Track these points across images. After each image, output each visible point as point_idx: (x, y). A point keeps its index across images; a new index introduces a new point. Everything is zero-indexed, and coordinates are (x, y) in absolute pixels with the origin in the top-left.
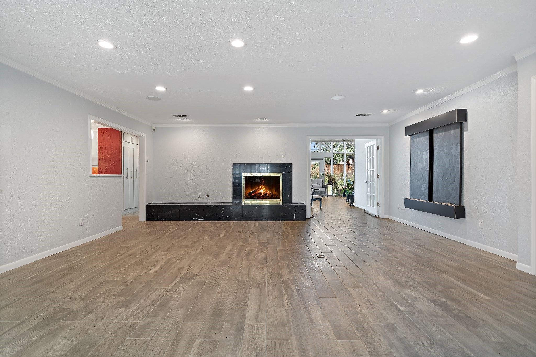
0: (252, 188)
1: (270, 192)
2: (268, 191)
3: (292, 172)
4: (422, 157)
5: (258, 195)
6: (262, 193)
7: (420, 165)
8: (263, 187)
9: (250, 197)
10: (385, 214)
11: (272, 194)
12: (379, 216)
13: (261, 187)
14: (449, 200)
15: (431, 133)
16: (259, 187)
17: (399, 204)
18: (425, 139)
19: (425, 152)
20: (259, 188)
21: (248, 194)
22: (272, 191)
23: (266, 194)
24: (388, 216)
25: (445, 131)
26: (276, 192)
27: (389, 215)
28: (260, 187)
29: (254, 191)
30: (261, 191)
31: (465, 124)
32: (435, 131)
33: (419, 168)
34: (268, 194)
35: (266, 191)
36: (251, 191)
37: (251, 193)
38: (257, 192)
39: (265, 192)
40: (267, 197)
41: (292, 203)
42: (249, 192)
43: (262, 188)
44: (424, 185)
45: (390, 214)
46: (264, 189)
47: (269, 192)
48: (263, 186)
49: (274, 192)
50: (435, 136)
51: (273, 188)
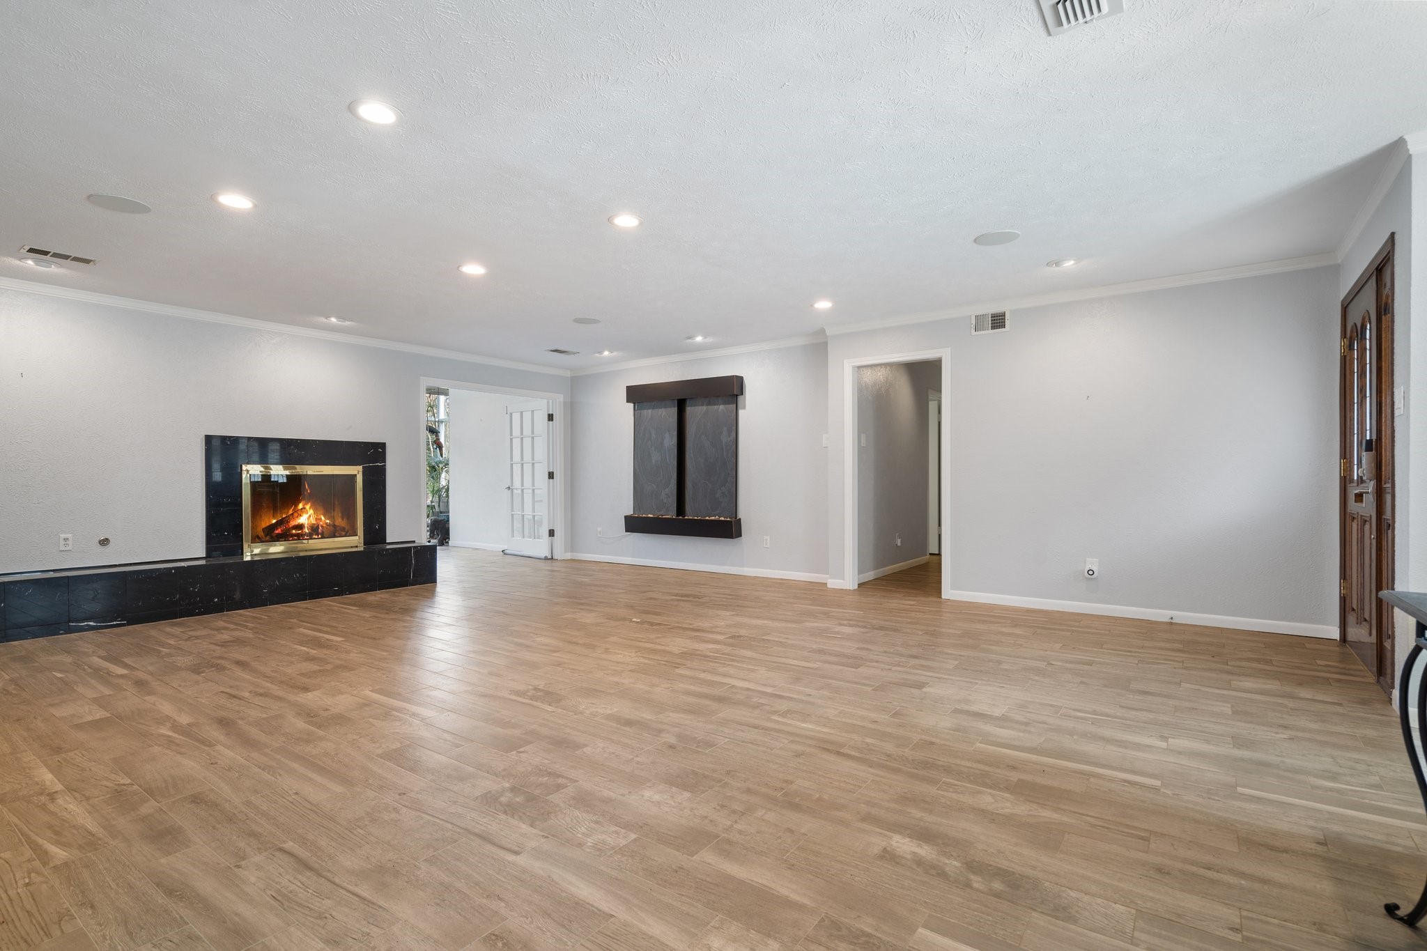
0: (275, 510)
1: (328, 521)
2: (323, 518)
3: (385, 465)
4: (662, 443)
5: (294, 531)
6: (306, 526)
7: (656, 457)
8: (308, 507)
9: (271, 535)
10: (566, 552)
11: (334, 526)
12: (552, 556)
13: (304, 505)
14: (717, 512)
15: (681, 405)
16: (296, 505)
17: (599, 529)
18: (668, 414)
19: (667, 435)
20: (296, 511)
21: (264, 530)
22: (332, 518)
23: (318, 527)
24: (570, 554)
25: (709, 404)
26: (343, 520)
27: (571, 552)
28: (301, 506)
29: (283, 519)
30: (303, 520)
31: (740, 398)
32: (688, 402)
33: (653, 461)
34: (322, 526)
35: (316, 519)
36: (274, 521)
37: (273, 527)
38: (293, 523)
39: (314, 522)
40: (320, 536)
41: (386, 543)
42: (268, 524)
43: (305, 508)
44: (667, 490)
45: (572, 550)
46: (311, 512)
47: (324, 520)
48: (306, 504)
49: (340, 520)
50: (689, 410)
51: (336, 509)
